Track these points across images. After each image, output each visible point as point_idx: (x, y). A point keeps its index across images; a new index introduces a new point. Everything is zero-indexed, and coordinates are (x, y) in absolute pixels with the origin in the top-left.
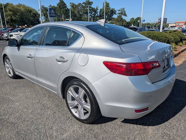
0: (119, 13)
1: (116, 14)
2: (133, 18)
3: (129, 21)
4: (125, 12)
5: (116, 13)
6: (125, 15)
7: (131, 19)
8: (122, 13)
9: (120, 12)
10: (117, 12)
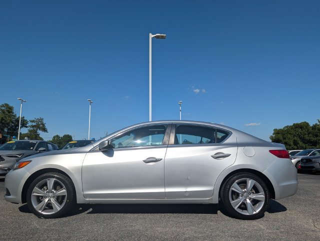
0: (33, 126)
1: (27, 127)
2: (57, 136)
3: (51, 140)
4: (43, 125)
5: (28, 125)
6: (44, 130)
7: (54, 137)
8: (38, 127)
9: (34, 124)
10: (30, 124)
